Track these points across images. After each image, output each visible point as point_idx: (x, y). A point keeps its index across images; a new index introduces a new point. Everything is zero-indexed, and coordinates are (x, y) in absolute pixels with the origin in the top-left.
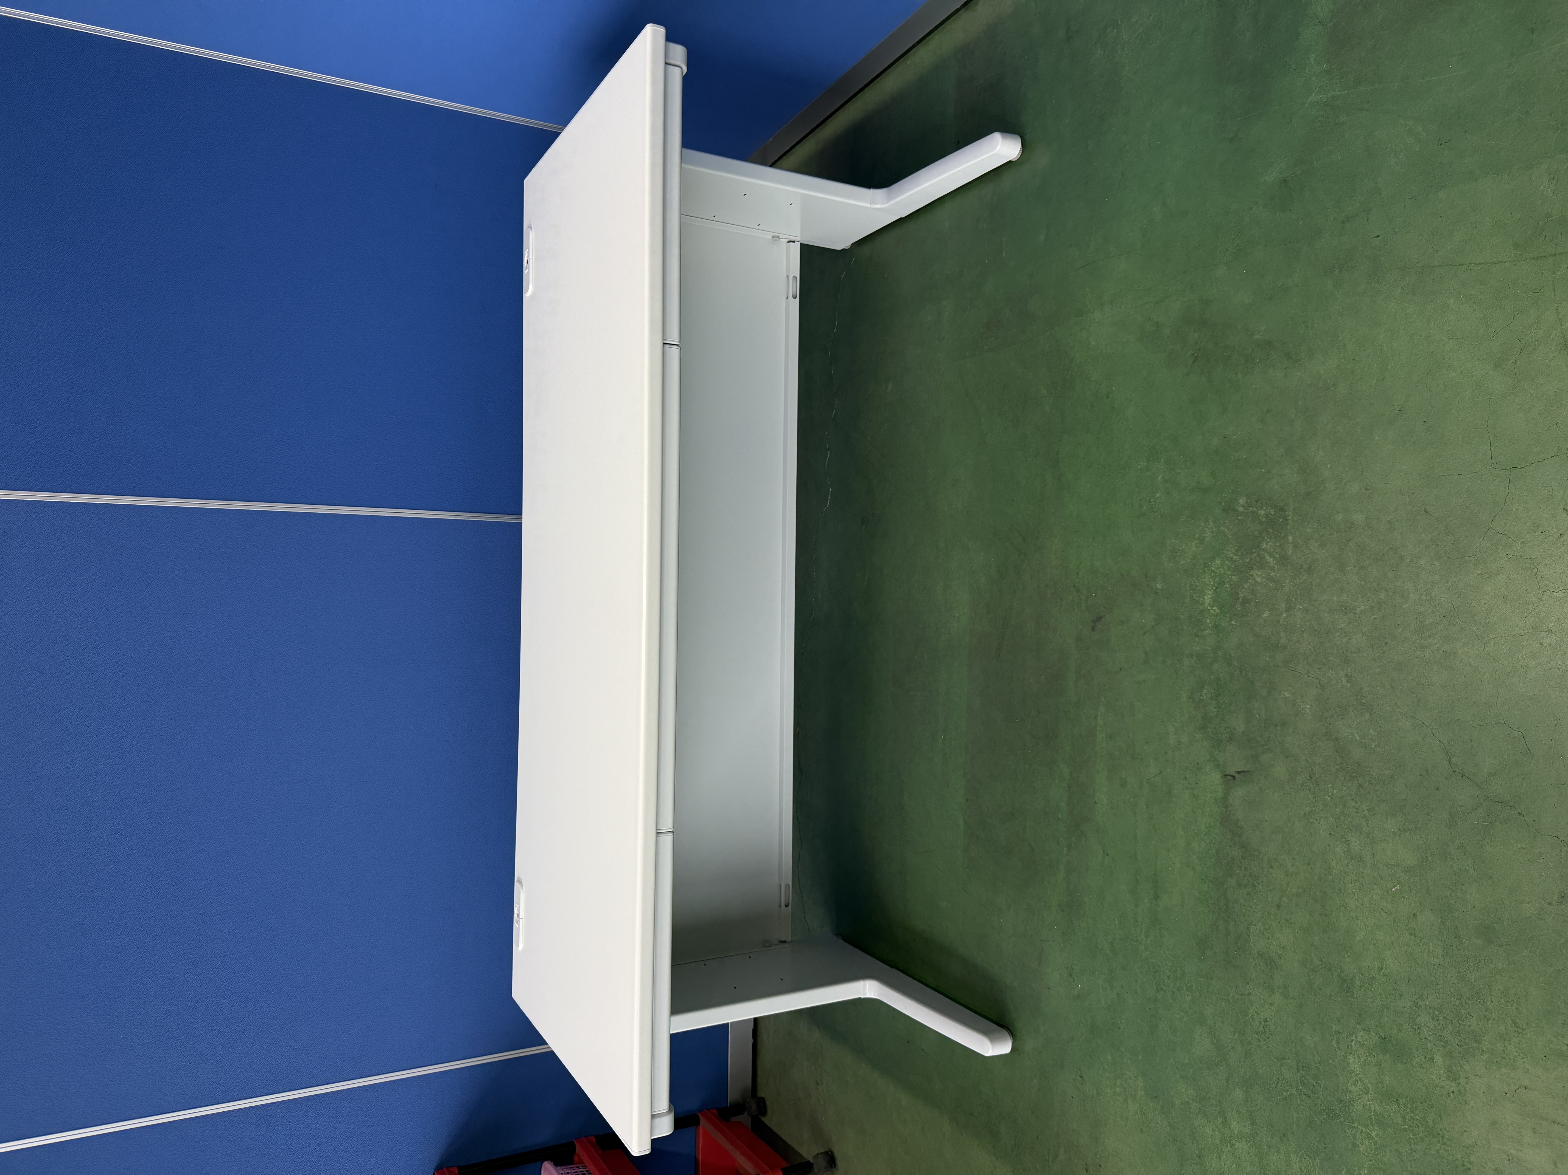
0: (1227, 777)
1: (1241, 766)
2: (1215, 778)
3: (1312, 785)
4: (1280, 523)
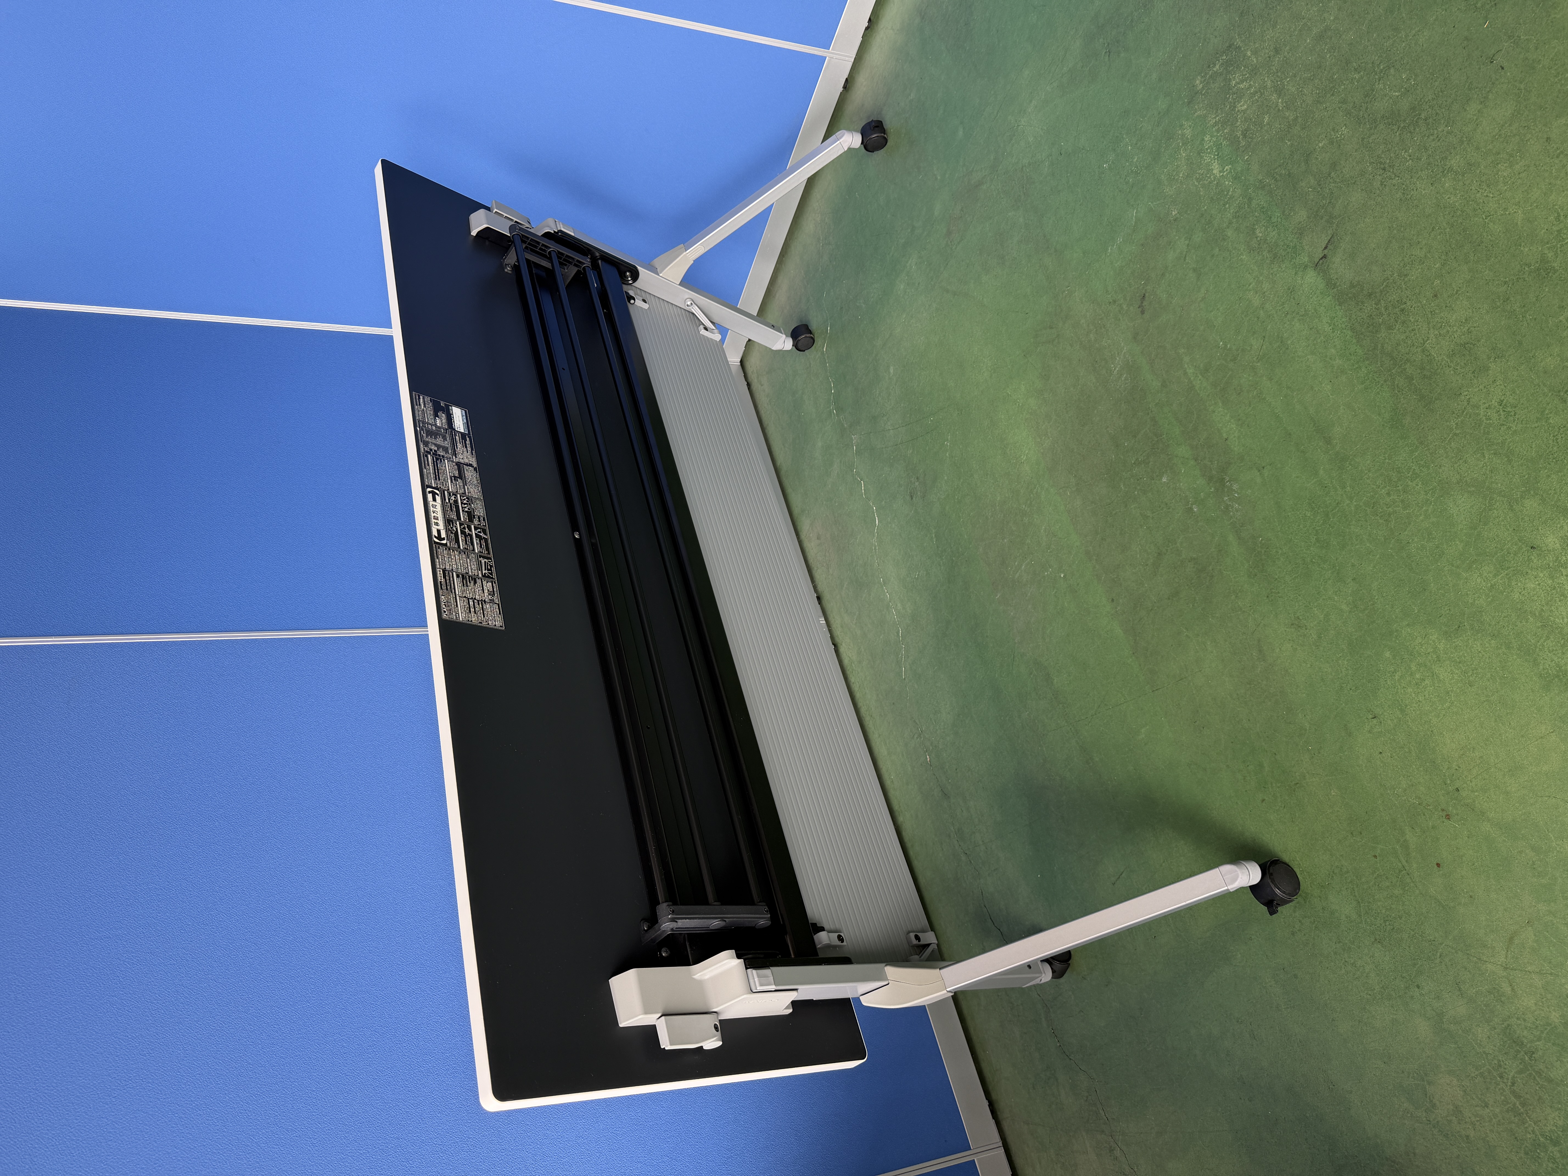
0: (1318, 264)
1: (1323, 241)
2: (1310, 278)
3: (1389, 173)
4: (1235, 55)
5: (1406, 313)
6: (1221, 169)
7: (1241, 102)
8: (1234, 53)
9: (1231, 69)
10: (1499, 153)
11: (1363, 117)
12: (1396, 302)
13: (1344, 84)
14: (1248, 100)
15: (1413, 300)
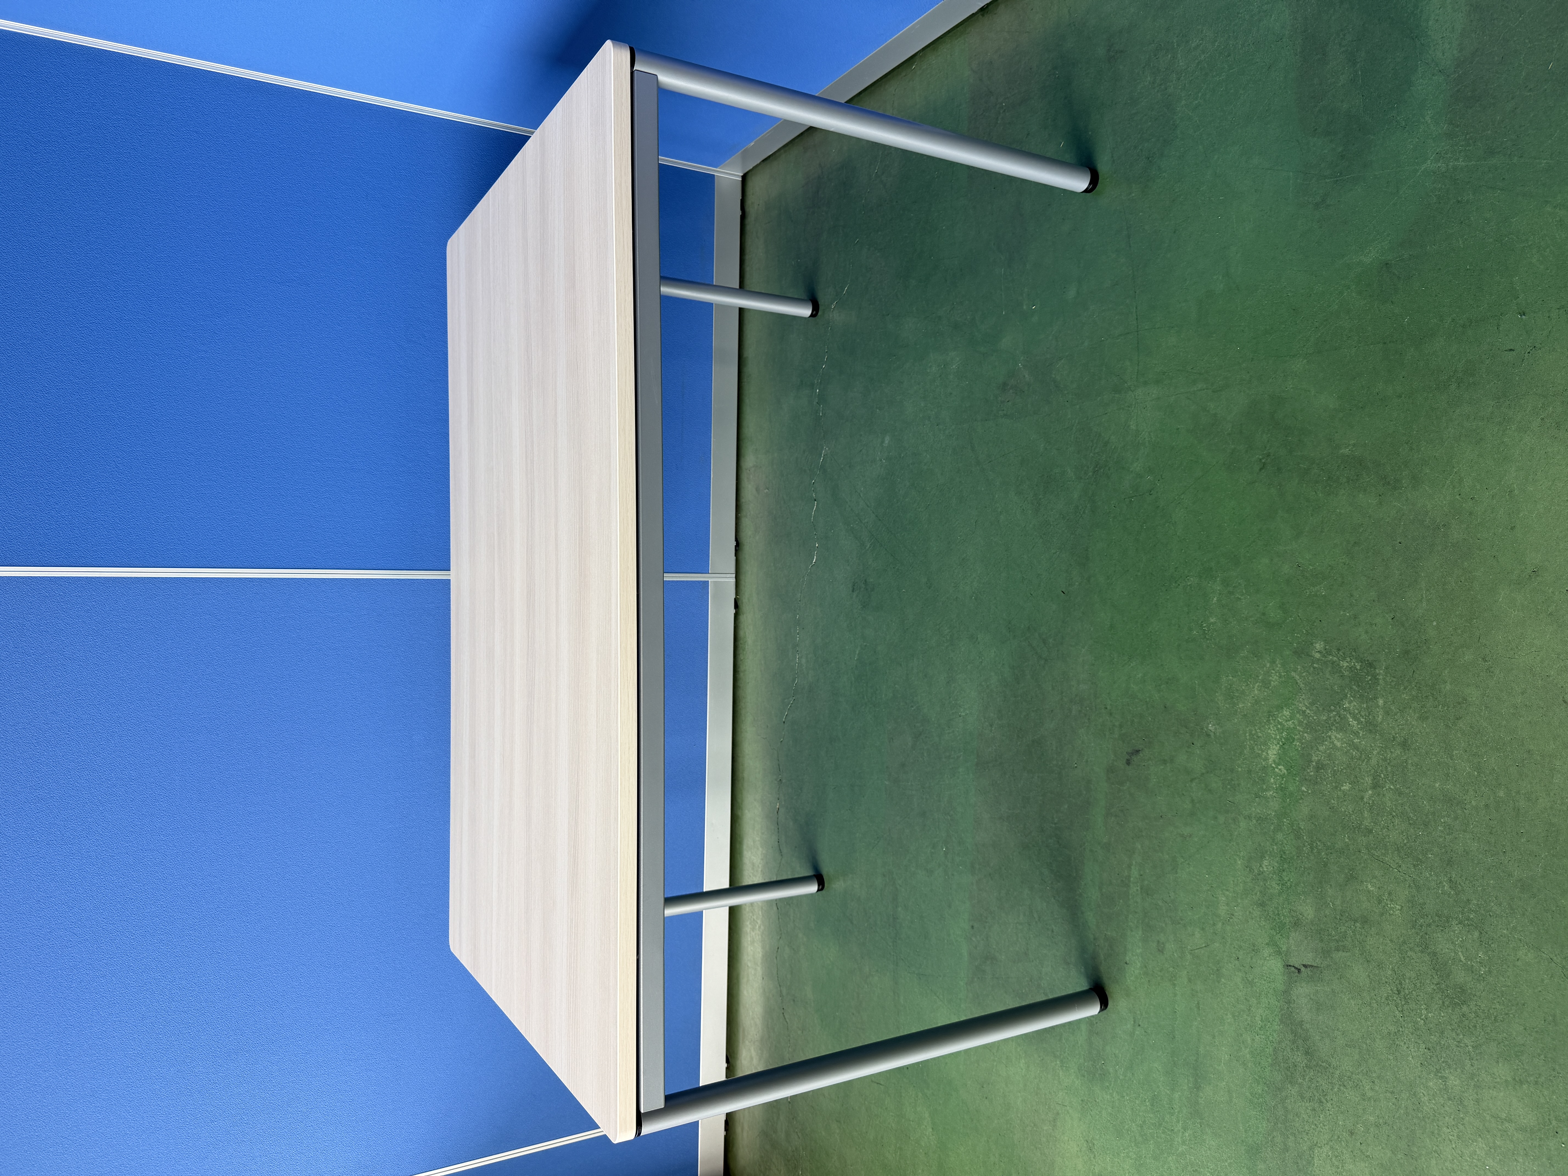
0: (1289, 967)
1: (1309, 958)
2: (1275, 966)
3: (1400, 1001)
4: (1368, 681)
5: (1321, 1107)
6: (1277, 761)
7: (1339, 734)
8: (1369, 678)
9: (1354, 687)
10: (1488, 1132)
11: (1421, 926)
12: (1321, 1090)
13: (1431, 875)
14: (1345, 743)
15: (1334, 1108)
